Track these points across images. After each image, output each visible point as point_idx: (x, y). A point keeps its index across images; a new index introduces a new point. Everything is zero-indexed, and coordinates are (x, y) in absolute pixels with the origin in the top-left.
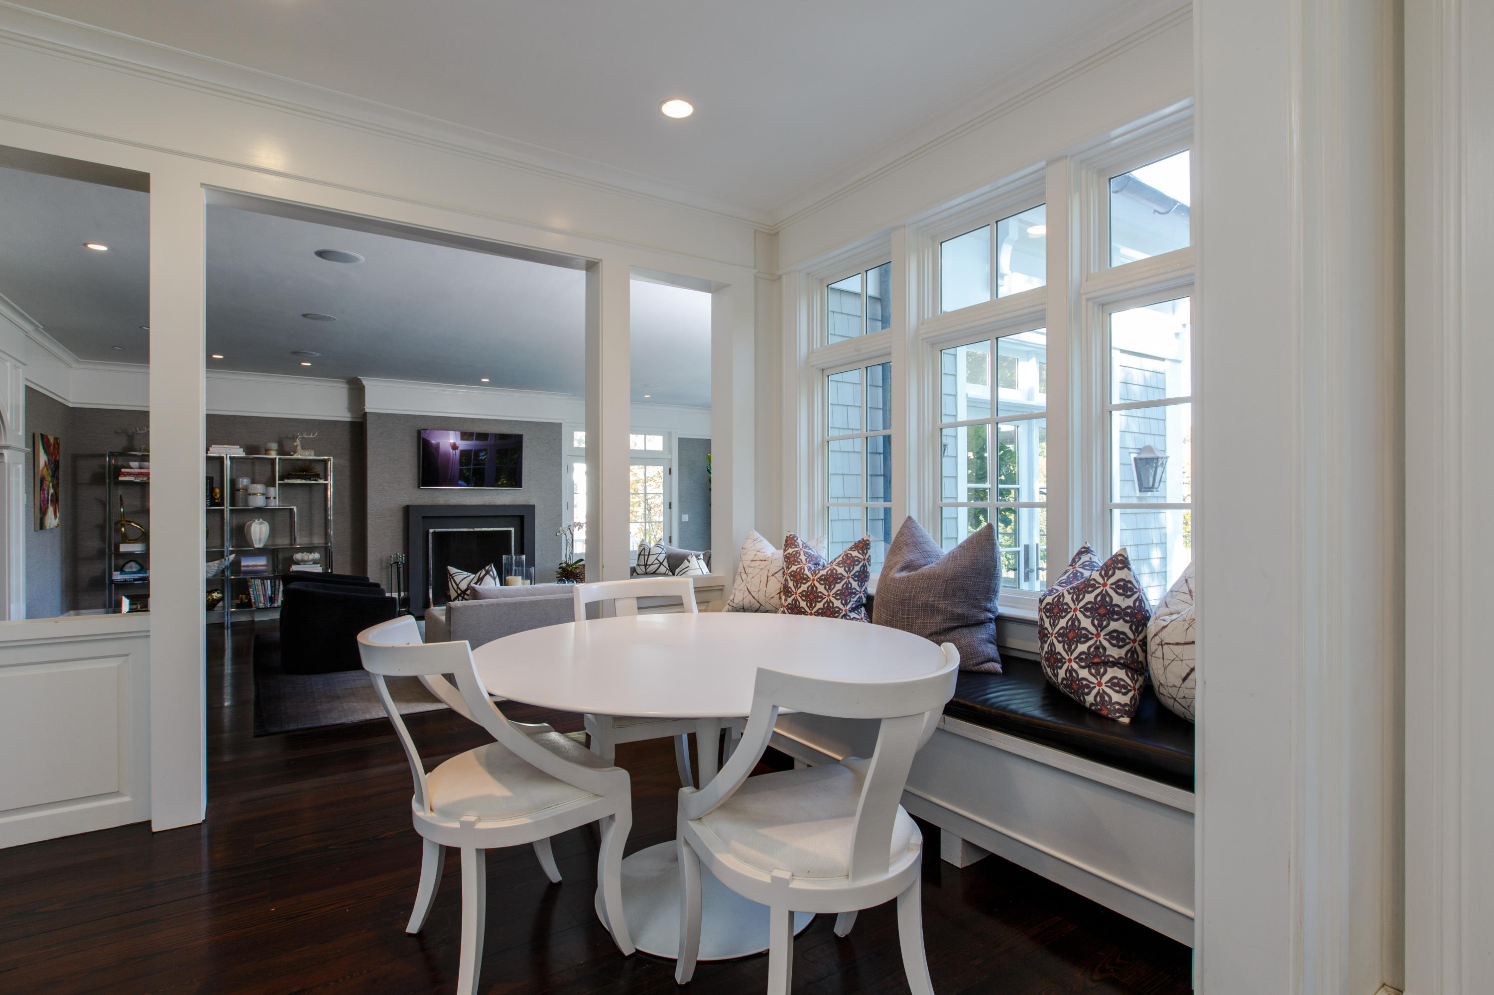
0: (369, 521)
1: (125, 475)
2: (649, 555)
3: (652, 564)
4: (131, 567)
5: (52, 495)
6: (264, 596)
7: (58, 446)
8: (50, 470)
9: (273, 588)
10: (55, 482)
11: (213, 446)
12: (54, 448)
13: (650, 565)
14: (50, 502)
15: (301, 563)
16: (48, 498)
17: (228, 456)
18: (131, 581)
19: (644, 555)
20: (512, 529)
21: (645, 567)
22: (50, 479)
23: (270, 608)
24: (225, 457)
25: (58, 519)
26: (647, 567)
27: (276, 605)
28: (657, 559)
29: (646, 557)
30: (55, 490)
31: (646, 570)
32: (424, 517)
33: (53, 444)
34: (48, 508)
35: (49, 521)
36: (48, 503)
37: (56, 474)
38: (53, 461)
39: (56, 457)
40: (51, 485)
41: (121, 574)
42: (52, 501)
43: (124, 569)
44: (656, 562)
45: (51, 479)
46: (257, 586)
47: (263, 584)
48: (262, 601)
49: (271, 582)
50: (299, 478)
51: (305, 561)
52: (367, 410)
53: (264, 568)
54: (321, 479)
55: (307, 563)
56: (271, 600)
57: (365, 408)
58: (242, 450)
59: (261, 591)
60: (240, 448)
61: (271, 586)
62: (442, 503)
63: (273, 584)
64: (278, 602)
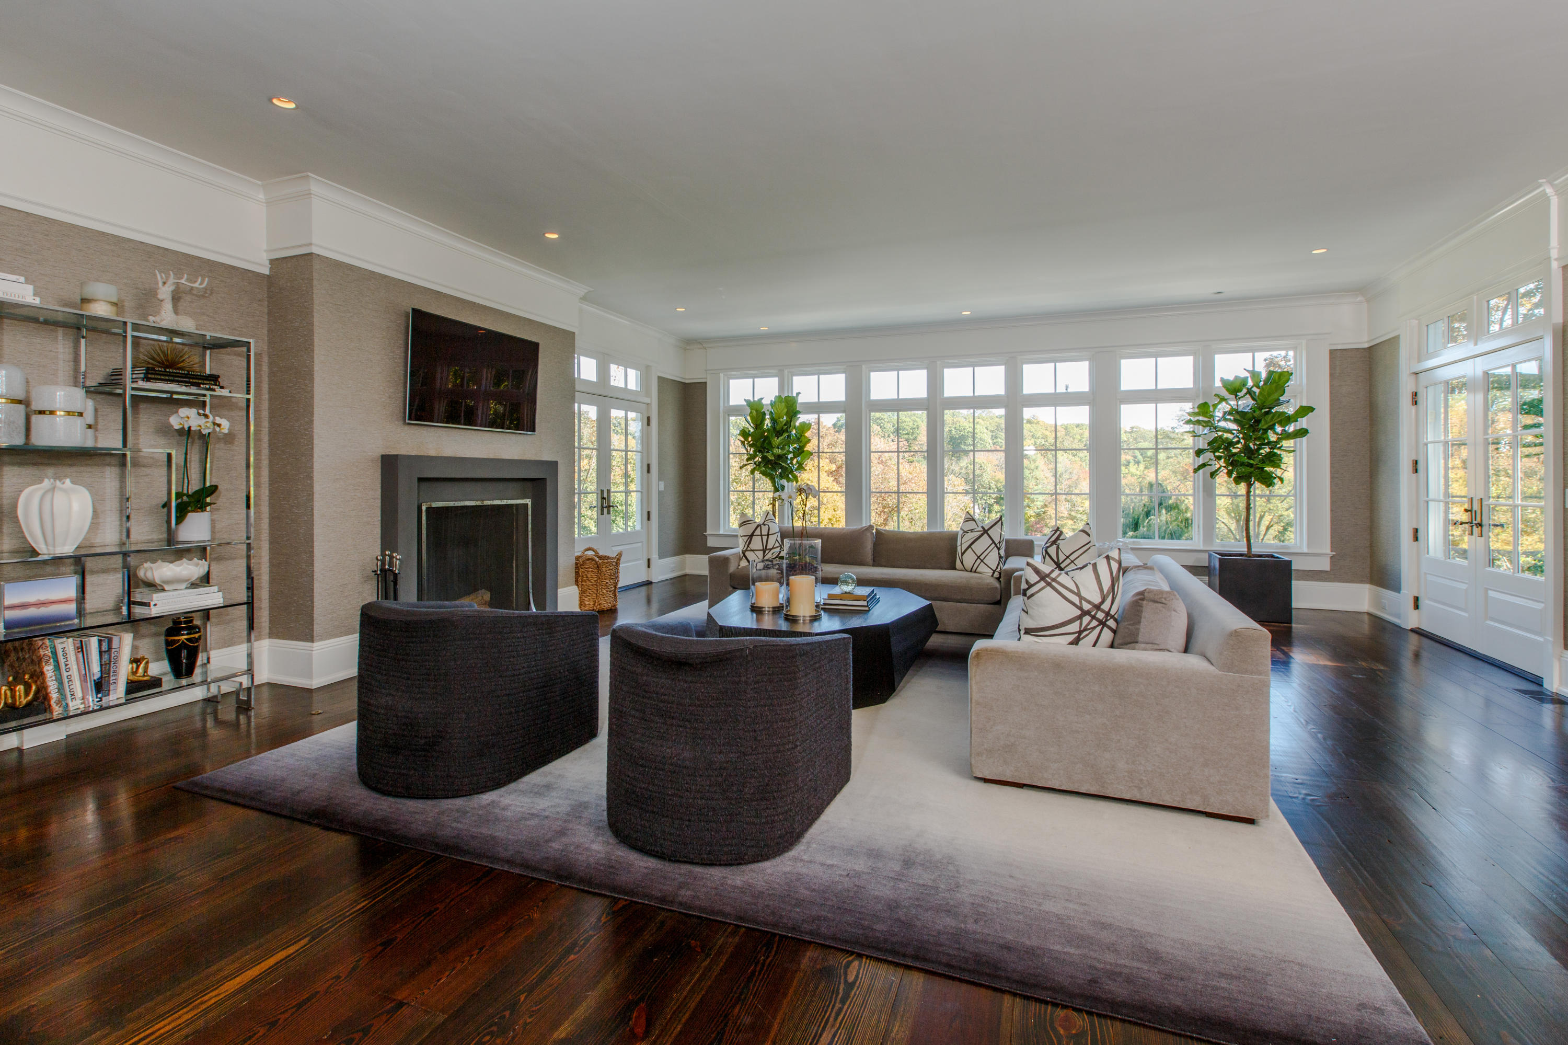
2: (768, 535)
3: (773, 548)
6: (84, 679)
9: (106, 657)
15: (166, 588)
19: (761, 535)
20: (528, 502)
21: (764, 552)
23: (100, 705)
26: (767, 552)
27: (112, 697)
28: (776, 539)
29: (765, 538)
31: (764, 557)
32: (421, 480)
46: (65, 655)
47: (81, 649)
48: (79, 694)
49: (100, 642)
50: (172, 381)
51: (179, 581)
52: (315, 250)
53: (72, 608)
54: (222, 387)
55: (184, 586)
56: (100, 686)
57: (311, 244)
58: (30, 288)
59: (74, 668)
60: (27, 281)
61: (101, 653)
62: (432, 453)
63: (105, 646)
64: (118, 691)
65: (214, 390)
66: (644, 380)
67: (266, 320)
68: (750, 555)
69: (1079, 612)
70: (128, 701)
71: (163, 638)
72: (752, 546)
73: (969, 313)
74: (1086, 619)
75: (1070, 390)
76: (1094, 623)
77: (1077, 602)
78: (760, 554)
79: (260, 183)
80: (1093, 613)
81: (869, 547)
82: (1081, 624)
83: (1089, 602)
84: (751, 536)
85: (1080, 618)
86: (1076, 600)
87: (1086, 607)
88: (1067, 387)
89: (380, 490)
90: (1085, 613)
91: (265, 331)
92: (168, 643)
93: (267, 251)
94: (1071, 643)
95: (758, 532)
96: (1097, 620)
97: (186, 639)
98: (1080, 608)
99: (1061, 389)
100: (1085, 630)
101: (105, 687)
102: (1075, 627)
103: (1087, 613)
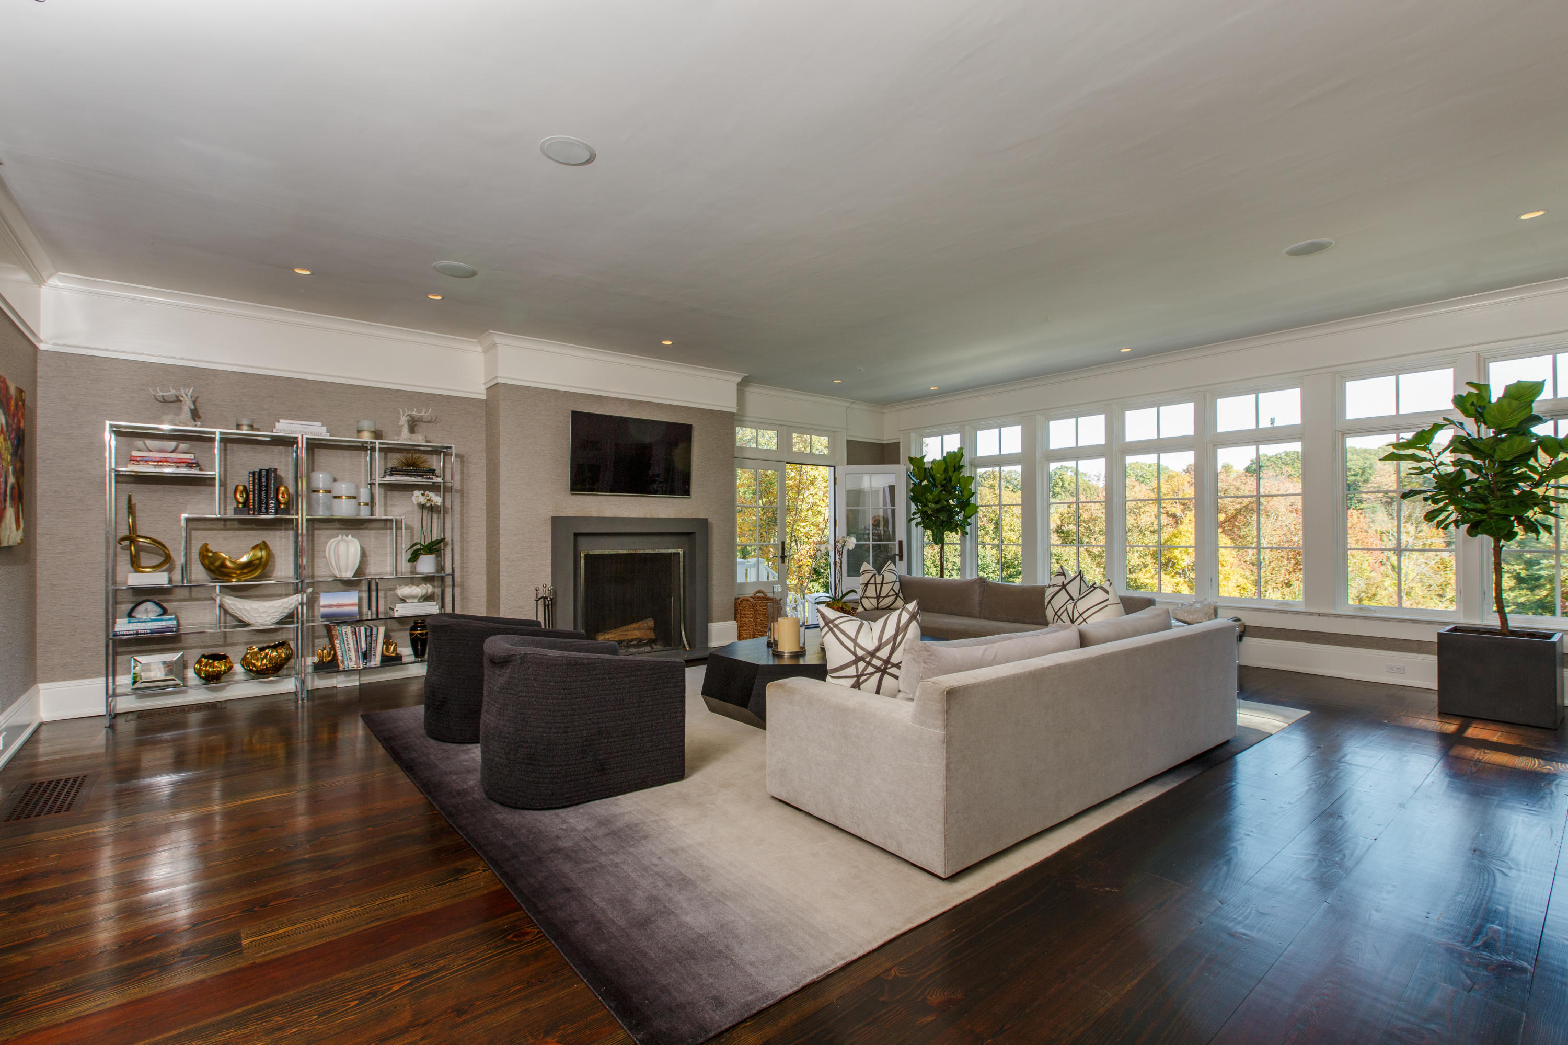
0: (502, 540)
1: (138, 461)
2: (882, 584)
3: (887, 596)
4: (147, 611)
5: (13, 488)
6: (357, 650)
7: (23, 404)
8: (9, 443)
9: (369, 639)
10: (18, 465)
11: (281, 421)
12: (17, 405)
13: (884, 597)
14: (8, 498)
15: (407, 601)
16: (6, 491)
17: (305, 437)
18: (147, 633)
20: (680, 551)
21: (878, 600)
22: (9, 457)
23: (366, 668)
24: (300, 436)
25: (21, 530)
26: (881, 599)
27: (373, 664)
28: (892, 589)
29: (879, 587)
30: (17, 479)
31: (878, 604)
32: (576, 534)
33: (14, 397)
34: (5, 508)
35: (8, 533)
36: (5, 500)
37: (20, 451)
38: (14, 426)
39: (19, 422)
40: (11, 468)
41: (129, 622)
42: (12, 497)
43: (133, 614)
44: (892, 593)
45: (11, 459)
46: (346, 635)
47: (355, 633)
48: (354, 659)
49: (366, 629)
50: (406, 475)
51: (414, 597)
52: (500, 380)
53: (356, 609)
54: (437, 477)
55: (416, 600)
56: (366, 656)
57: (496, 377)
58: (325, 428)
59: (351, 643)
60: (323, 425)
61: (366, 636)
62: (594, 514)
63: (368, 633)
64: (376, 660)
65: (432, 479)
66: (832, 446)
67: (484, 429)
68: (865, 601)
69: (853, 658)
70: (381, 666)
71: (408, 633)
72: (868, 594)
73: (1129, 350)
74: (862, 665)
75: (1276, 424)
76: (870, 669)
77: (852, 647)
78: (874, 601)
79: (475, 340)
80: (867, 660)
81: (976, 598)
82: (857, 669)
83: (863, 649)
84: (867, 584)
85: (855, 662)
86: (850, 645)
87: (860, 653)
88: (1272, 421)
89: (550, 541)
90: (859, 659)
91: (484, 436)
92: (411, 635)
93: (485, 384)
94: (853, 687)
95: (872, 581)
96: (874, 666)
97: (419, 634)
98: (854, 654)
99: (1264, 423)
100: (862, 675)
101: (368, 657)
102: (851, 671)
103: (861, 659)
